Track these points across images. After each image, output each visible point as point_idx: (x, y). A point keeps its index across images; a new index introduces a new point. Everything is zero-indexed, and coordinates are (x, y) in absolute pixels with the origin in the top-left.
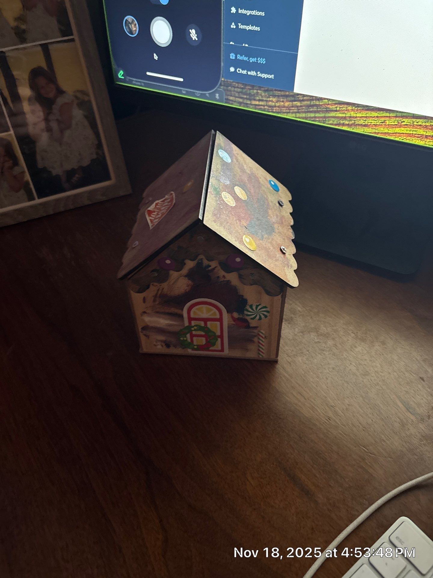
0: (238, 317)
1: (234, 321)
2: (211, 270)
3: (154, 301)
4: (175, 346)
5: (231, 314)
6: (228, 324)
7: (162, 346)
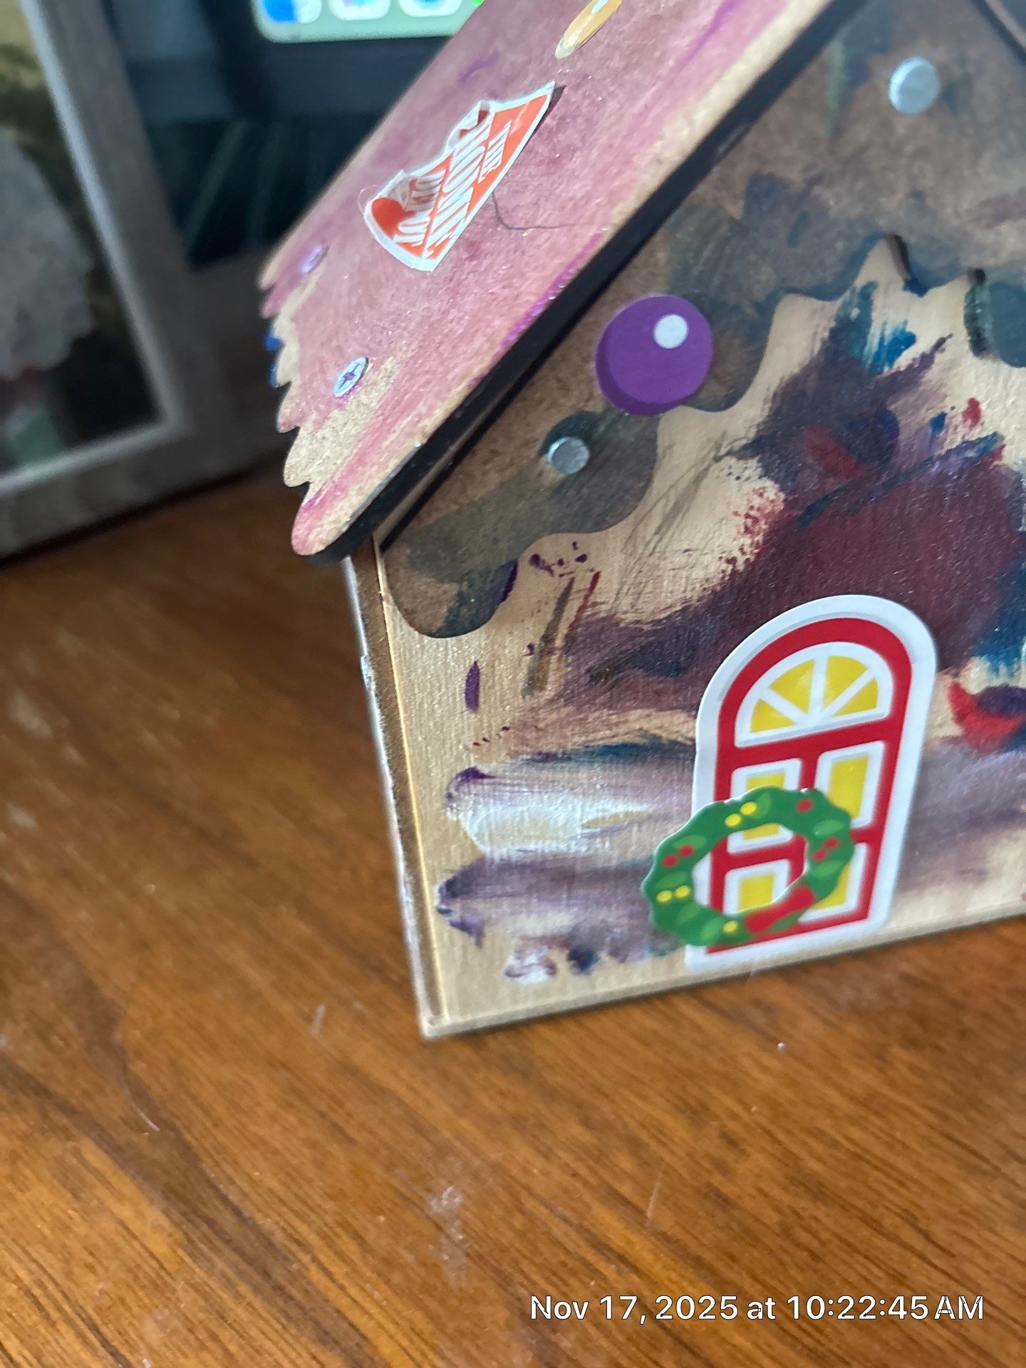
0: (984, 686)
1: (960, 717)
2: (910, 367)
3: (535, 682)
4: (620, 953)
5: (956, 675)
6: (927, 745)
7: (552, 969)
